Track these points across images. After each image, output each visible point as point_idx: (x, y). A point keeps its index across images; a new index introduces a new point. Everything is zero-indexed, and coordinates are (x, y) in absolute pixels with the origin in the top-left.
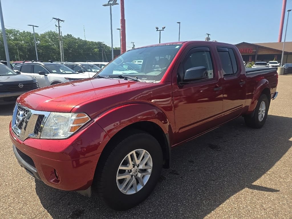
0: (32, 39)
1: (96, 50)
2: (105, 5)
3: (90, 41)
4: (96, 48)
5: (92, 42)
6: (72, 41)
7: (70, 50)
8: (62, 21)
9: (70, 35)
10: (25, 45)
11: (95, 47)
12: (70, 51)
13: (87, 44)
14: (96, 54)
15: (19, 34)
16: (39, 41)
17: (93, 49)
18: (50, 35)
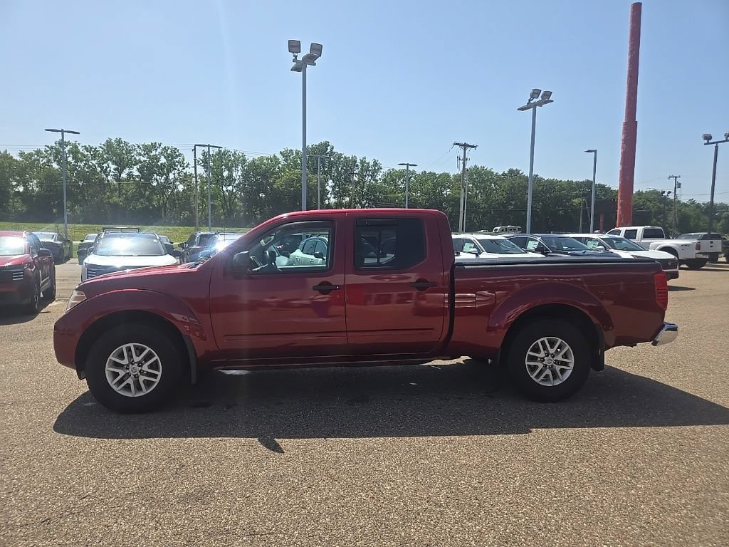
0: (435, 186)
1: (576, 201)
2: (522, 109)
3: (565, 179)
4: (577, 196)
5: (570, 183)
6: (519, 184)
7: (511, 204)
8: (473, 147)
9: (517, 170)
10: (422, 199)
11: (574, 193)
12: (511, 207)
13: (554, 188)
14: (575, 210)
15: (415, 178)
16: (449, 190)
17: (569, 201)
18: (473, 176)
